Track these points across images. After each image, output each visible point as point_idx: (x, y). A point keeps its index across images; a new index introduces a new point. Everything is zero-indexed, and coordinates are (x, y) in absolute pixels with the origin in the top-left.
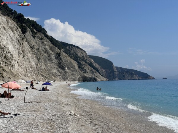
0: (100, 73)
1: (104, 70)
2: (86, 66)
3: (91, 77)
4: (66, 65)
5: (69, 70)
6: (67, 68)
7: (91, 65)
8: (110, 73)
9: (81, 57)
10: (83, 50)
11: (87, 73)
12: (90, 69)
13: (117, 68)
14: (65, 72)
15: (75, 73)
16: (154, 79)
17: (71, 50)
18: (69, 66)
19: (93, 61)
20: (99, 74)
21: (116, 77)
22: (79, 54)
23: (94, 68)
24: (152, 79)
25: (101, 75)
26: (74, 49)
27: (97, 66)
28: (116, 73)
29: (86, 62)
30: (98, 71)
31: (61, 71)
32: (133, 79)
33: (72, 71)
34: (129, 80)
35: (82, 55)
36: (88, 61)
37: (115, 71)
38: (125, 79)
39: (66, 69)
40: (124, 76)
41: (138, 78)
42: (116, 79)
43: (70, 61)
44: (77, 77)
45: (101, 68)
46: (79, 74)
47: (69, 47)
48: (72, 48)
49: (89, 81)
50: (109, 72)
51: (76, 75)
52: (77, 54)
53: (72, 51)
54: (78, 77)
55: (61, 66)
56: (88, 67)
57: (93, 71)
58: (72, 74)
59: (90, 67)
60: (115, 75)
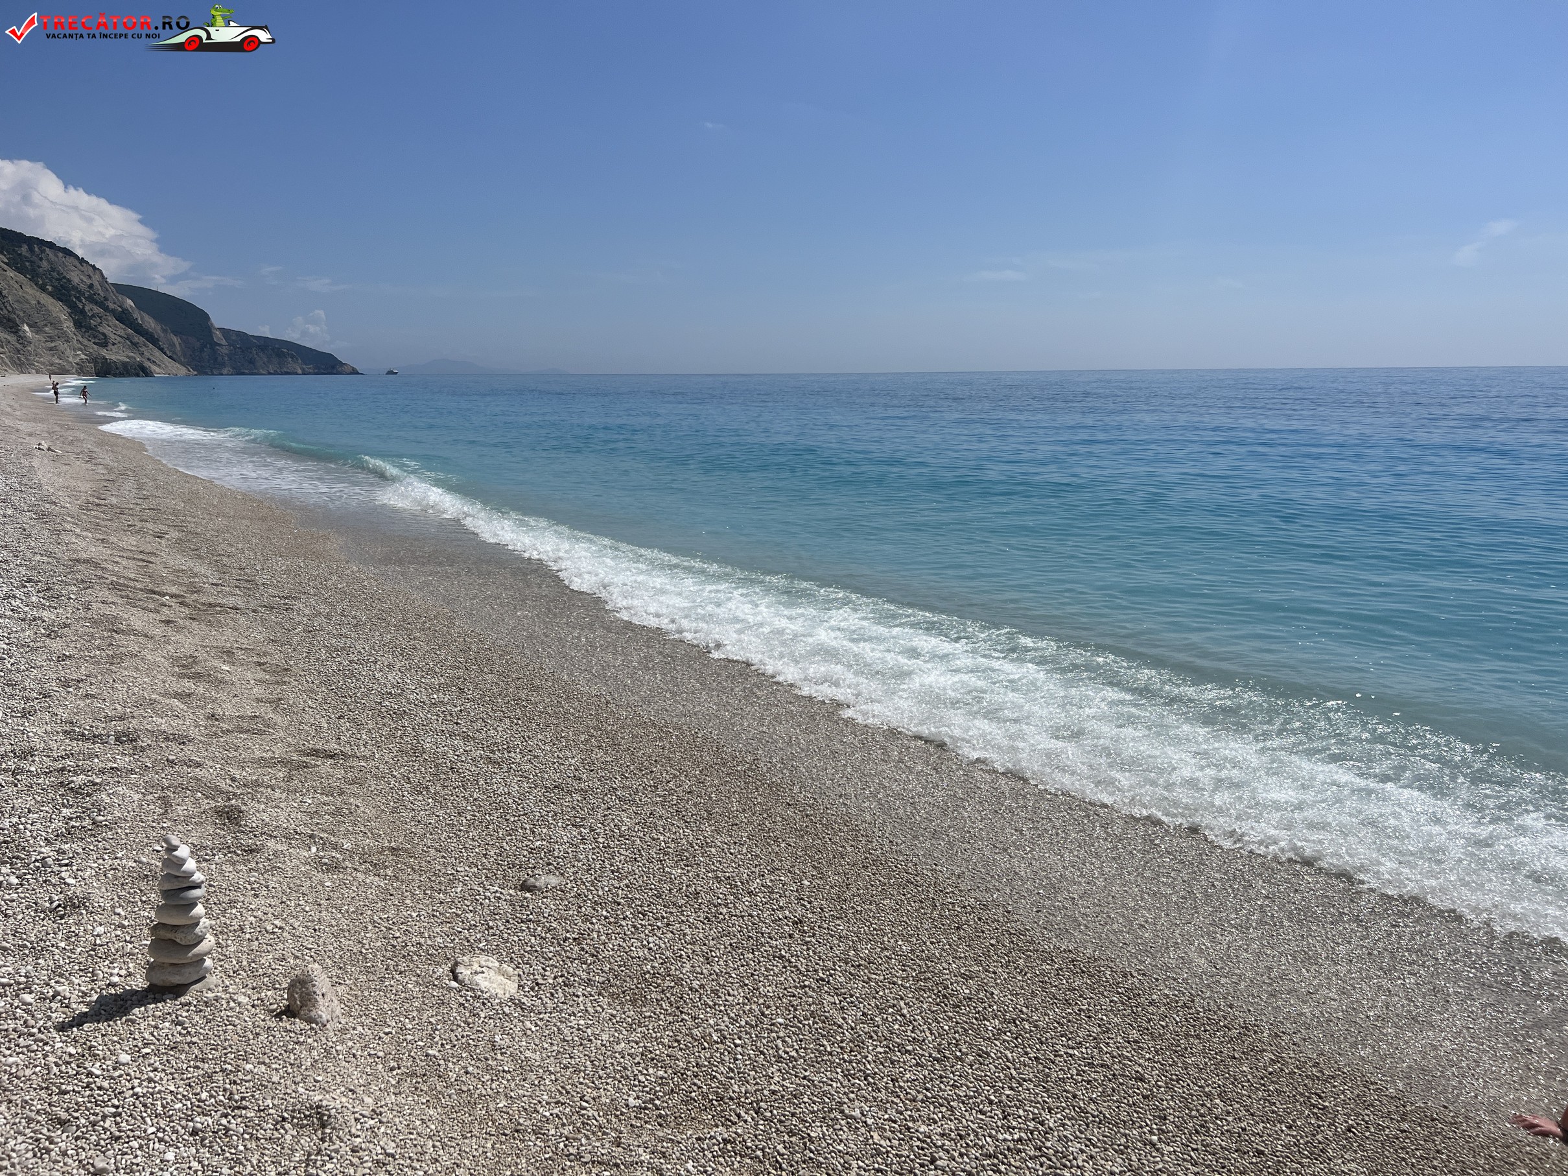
0: (162, 350)
1: (176, 340)
2: (107, 320)
3: (126, 360)
4: (21, 314)
5: (37, 333)
6: (30, 326)
7: (124, 317)
8: (202, 350)
9: (83, 287)
10: (86, 262)
11: (110, 347)
12: (122, 333)
13: (226, 332)
14: (22, 339)
15: (62, 345)
16: (358, 373)
17: (41, 260)
18: (37, 318)
19: (133, 304)
20: (158, 353)
21: (223, 365)
22: (75, 277)
23: (139, 330)
24: (351, 373)
25: (165, 353)
26: (51, 256)
27: (150, 323)
28: (224, 351)
29: (106, 309)
30: (154, 341)
31: (5, 336)
32: (287, 373)
33: (51, 339)
34: (270, 374)
35: (87, 281)
36: (111, 306)
37: (220, 345)
38: (255, 371)
39: (24, 331)
40: (252, 362)
41: (303, 369)
42: (225, 372)
43: (39, 302)
44: (71, 360)
45: (165, 331)
46: (81, 350)
47: (31, 250)
48: (42, 251)
49: (121, 375)
50: (197, 345)
51: (69, 352)
52: (64, 278)
53: (45, 265)
54: (77, 361)
56: (116, 326)
57: (136, 340)
58: (51, 349)
59: (124, 327)
60: (220, 359)
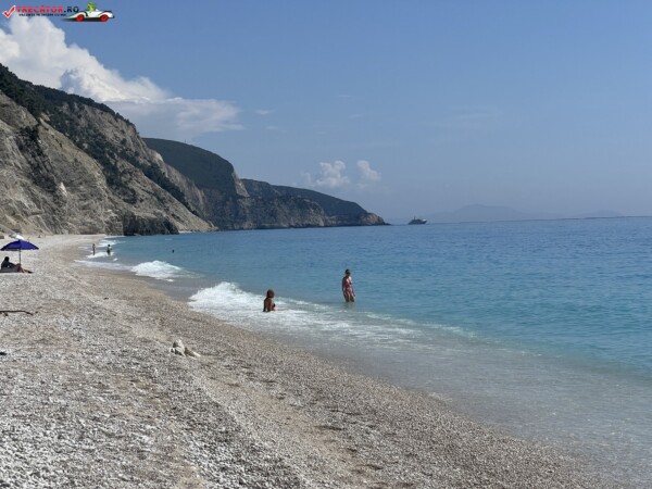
0: (186, 205)
2: (136, 176)
3: (154, 217)
4: (59, 173)
5: (72, 192)
6: (66, 185)
7: (152, 173)
8: (224, 204)
9: (116, 143)
11: (138, 203)
12: (149, 188)
13: (248, 183)
14: (58, 198)
15: (94, 203)
16: (383, 224)
17: (80, 117)
19: (161, 159)
20: (182, 208)
21: (244, 219)
22: (110, 133)
23: (167, 185)
24: (375, 224)
25: (189, 209)
26: (90, 114)
27: (176, 177)
28: (246, 203)
29: (136, 164)
31: (42, 195)
32: (308, 226)
35: (121, 137)
36: (142, 161)
37: (242, 197)
39: (61, 191)
40: (273, 215)
41: (326, 221)
42: (246, 226)
43: (76, 160)
44: (102, 218)
45: (190, 185)
46: (112, 208)
47: (71, 108)
48: (82, 109)
50: (221, 198)
51: (100, 211)
52: (100, 134)
53: (83, 122)
54: (107, 219)
55: (41, 178)
56: (144, 182)
57: (163, 195)
58: (84, 208)
59: (151, 181)
60: (241, 212)
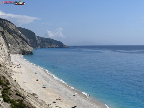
4: (9, 41)
5: (11, 45)
6: (10, 44)
9: (12, 30)
10: (13, 24)
12: (20, 40)
14: (9, 47)
15: (16, 48)
17: (4, 24)
18: (11, 42)
19: (20, 32)
22: (11, 28)
26: (6, 23)
33: (14, 46)
35: (13, 28)
36: (18, 34)
38: (45, 47)
40: (44, 45)
41: (56, 46)
44: (17, 51)
47: (3, 22)
49: (27, 54)
51: (17, 49)
54: (19, 51)
57: (23, 42)
58: (14, 49)
60: (38, 44)
